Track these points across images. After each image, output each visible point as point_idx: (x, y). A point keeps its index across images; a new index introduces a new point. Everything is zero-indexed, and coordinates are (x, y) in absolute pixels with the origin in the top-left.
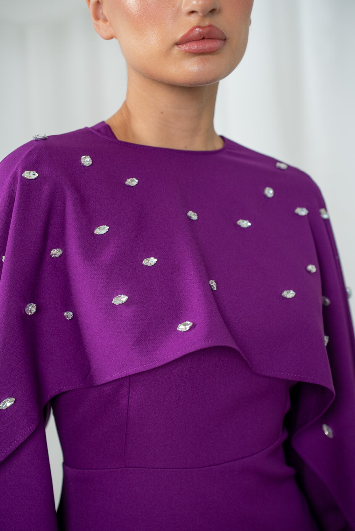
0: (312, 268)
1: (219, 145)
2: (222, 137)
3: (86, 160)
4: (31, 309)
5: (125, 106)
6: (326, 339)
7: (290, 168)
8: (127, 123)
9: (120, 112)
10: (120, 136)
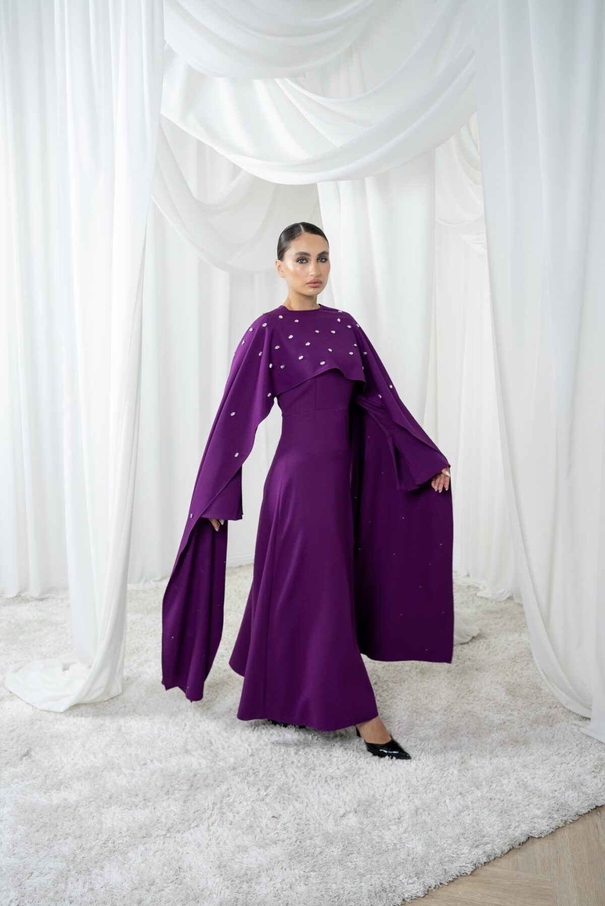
0: (355, 345)
1: (318, 307)
2: (320, 305)
3: (281, 317)
4: (271, 366)
5: (288, 298)
6: (363, 368)
7: (343, 312)
8: (290, 306)
9: (287, 300)
10: (290, 309)
